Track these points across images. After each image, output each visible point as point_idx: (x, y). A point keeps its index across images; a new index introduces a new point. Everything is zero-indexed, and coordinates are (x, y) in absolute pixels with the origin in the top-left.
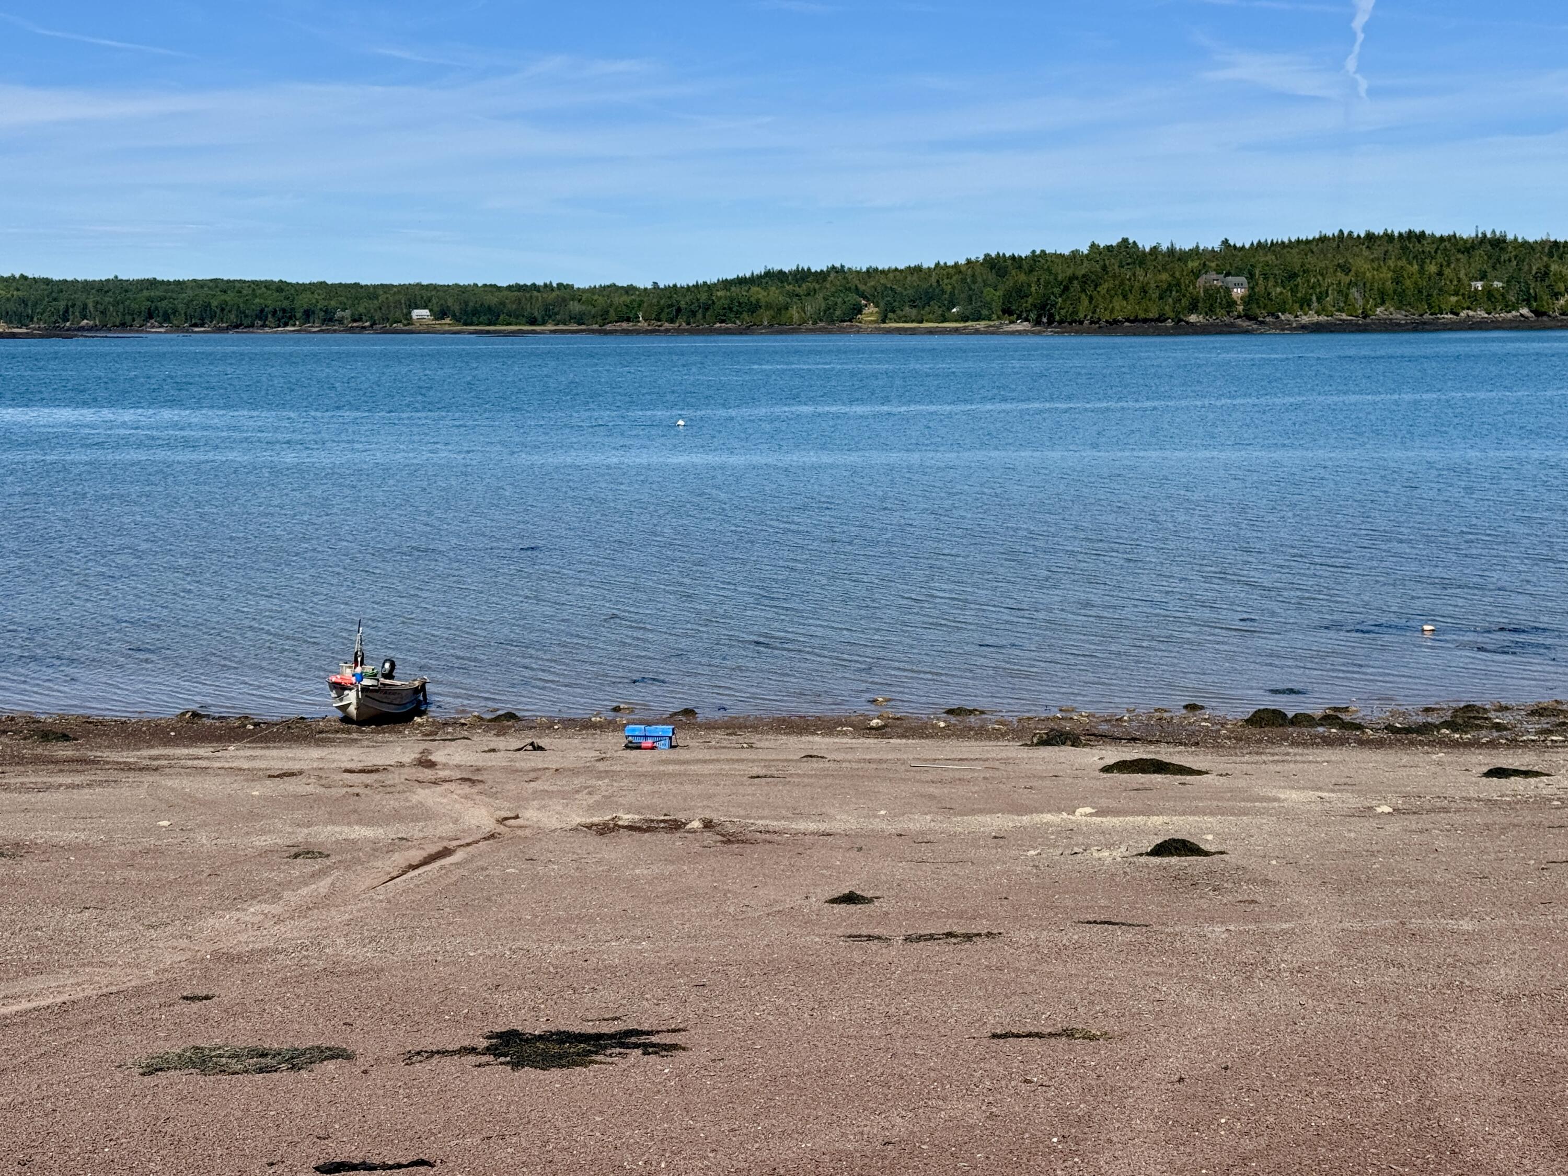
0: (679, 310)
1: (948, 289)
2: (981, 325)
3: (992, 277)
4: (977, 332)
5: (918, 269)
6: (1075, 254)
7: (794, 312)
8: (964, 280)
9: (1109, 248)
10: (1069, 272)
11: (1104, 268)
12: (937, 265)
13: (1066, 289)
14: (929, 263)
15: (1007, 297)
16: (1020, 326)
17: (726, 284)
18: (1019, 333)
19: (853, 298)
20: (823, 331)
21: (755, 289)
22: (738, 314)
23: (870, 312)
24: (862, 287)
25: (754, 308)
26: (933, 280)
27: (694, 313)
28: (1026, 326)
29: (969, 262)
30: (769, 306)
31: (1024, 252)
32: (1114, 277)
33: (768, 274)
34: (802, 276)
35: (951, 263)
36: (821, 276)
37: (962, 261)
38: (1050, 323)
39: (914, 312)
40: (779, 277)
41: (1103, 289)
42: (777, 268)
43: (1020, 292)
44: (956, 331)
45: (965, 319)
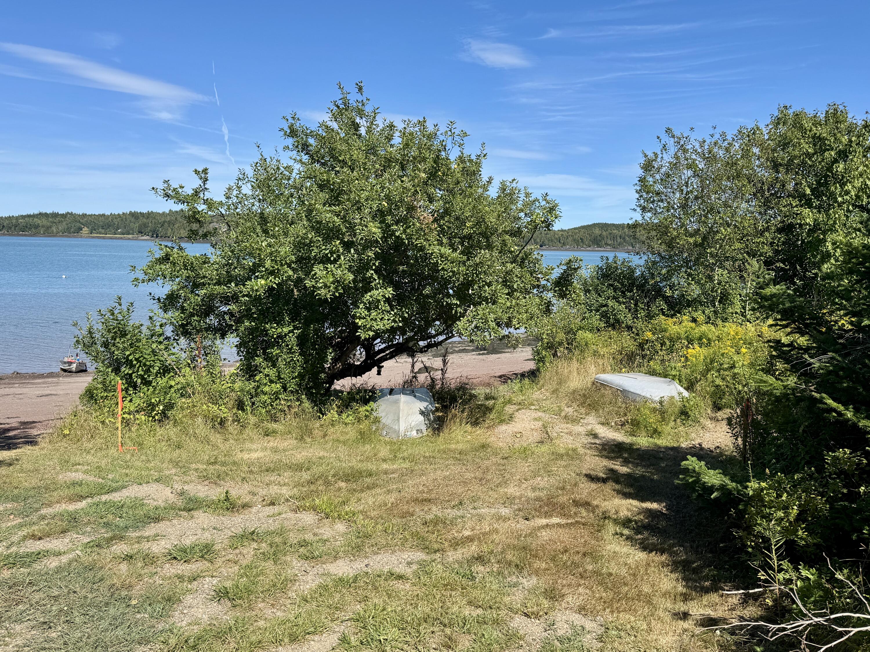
0: (4, 226)
1: (116, 223)
2: (130, 236)
3: (133, 220)
4: (129, 239)
5: (104, 215)
6: (164, 213)
7: (54, 229)
8: (122, 220)
9: (176, 212)
10: (163, 220)
11: (176, 219)
12: (111, 214)
13: (162, 225)
14: (108, 213)
15: (140, 226)
16: (145, 237)
17: (23, 217)
18: (146, 240)
19: (78, 224)
20: (66, 236)
21: (35, 220)
22: (30, 229)
23: (85, 230)
24: (81, 221)
25: (37, 227)
26: (110, 219)
27: (10, 228)
28: (148, 237)
29: (123, 214)
30: (43, 226)
31: (145, 211)
32: (180, 222)
33: (40, 214)
34: (55, 215)
35: (116, 214)
36: (64, 216)
37: (121, 213)
38: (157, 237)
39: (103, 231)
40: (46, 215)
41: (176, 226)
42: (44, 212)
43: (145, 225)
44: (121, 238)
45: (123, 234)
